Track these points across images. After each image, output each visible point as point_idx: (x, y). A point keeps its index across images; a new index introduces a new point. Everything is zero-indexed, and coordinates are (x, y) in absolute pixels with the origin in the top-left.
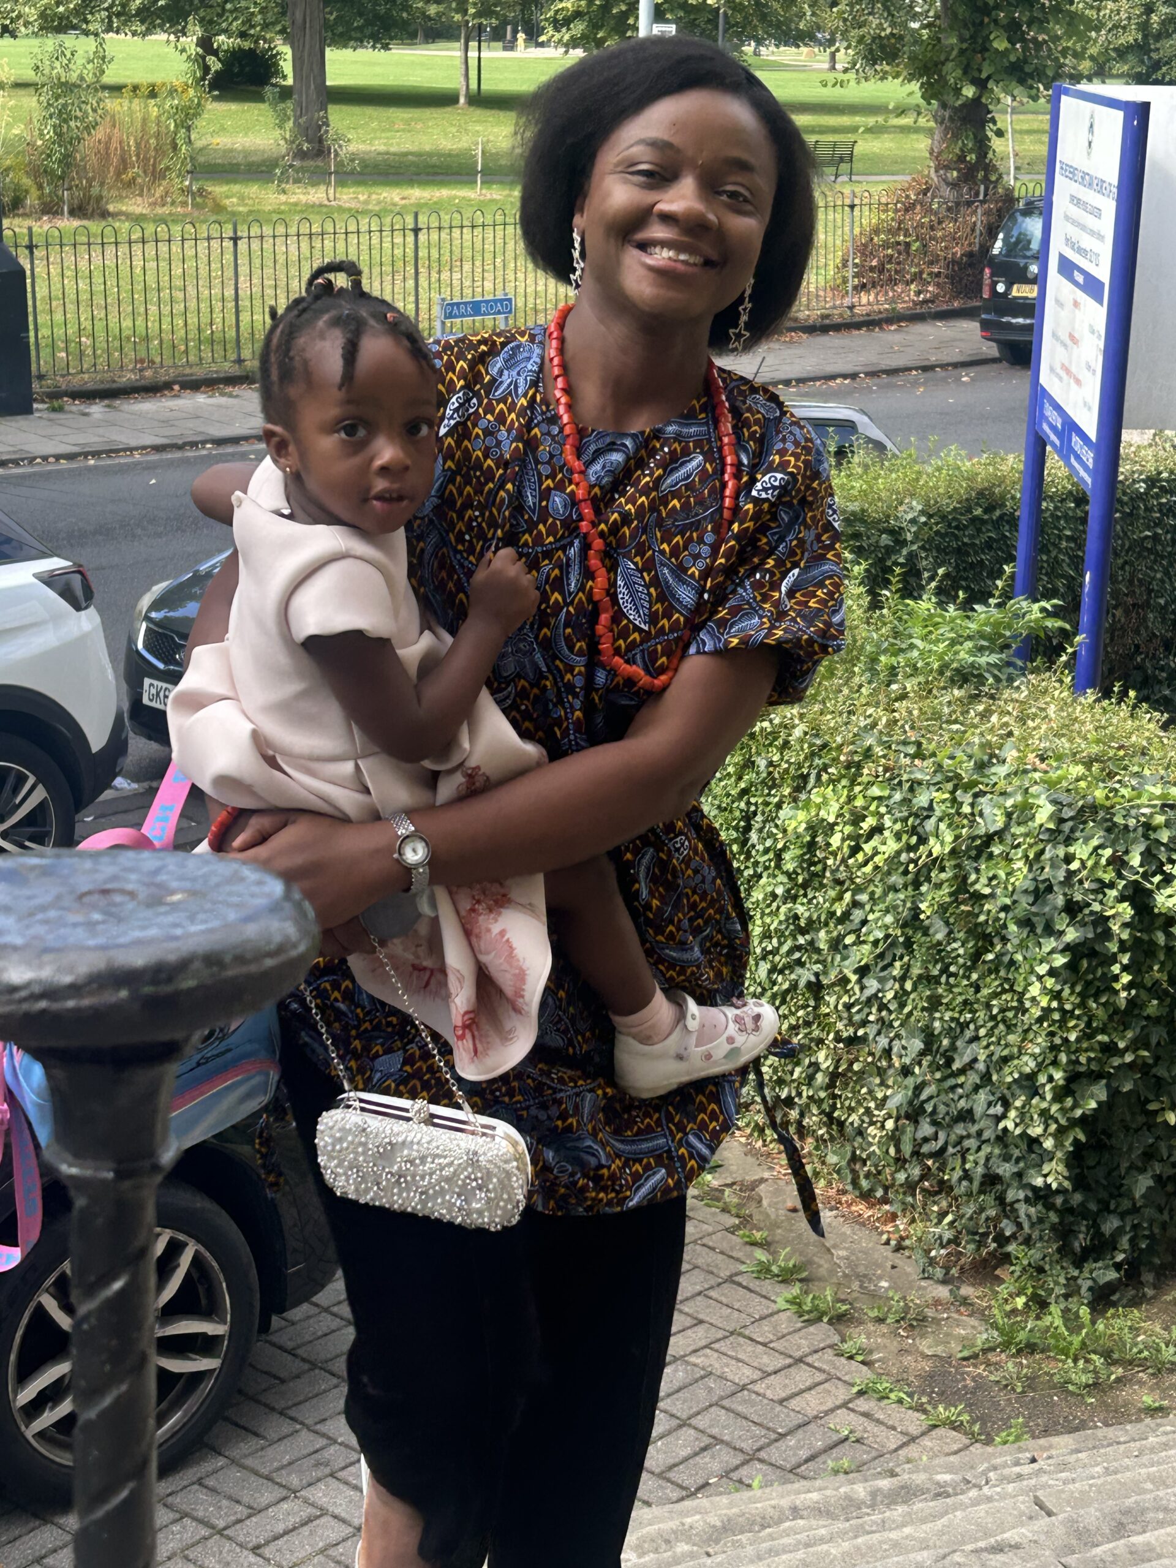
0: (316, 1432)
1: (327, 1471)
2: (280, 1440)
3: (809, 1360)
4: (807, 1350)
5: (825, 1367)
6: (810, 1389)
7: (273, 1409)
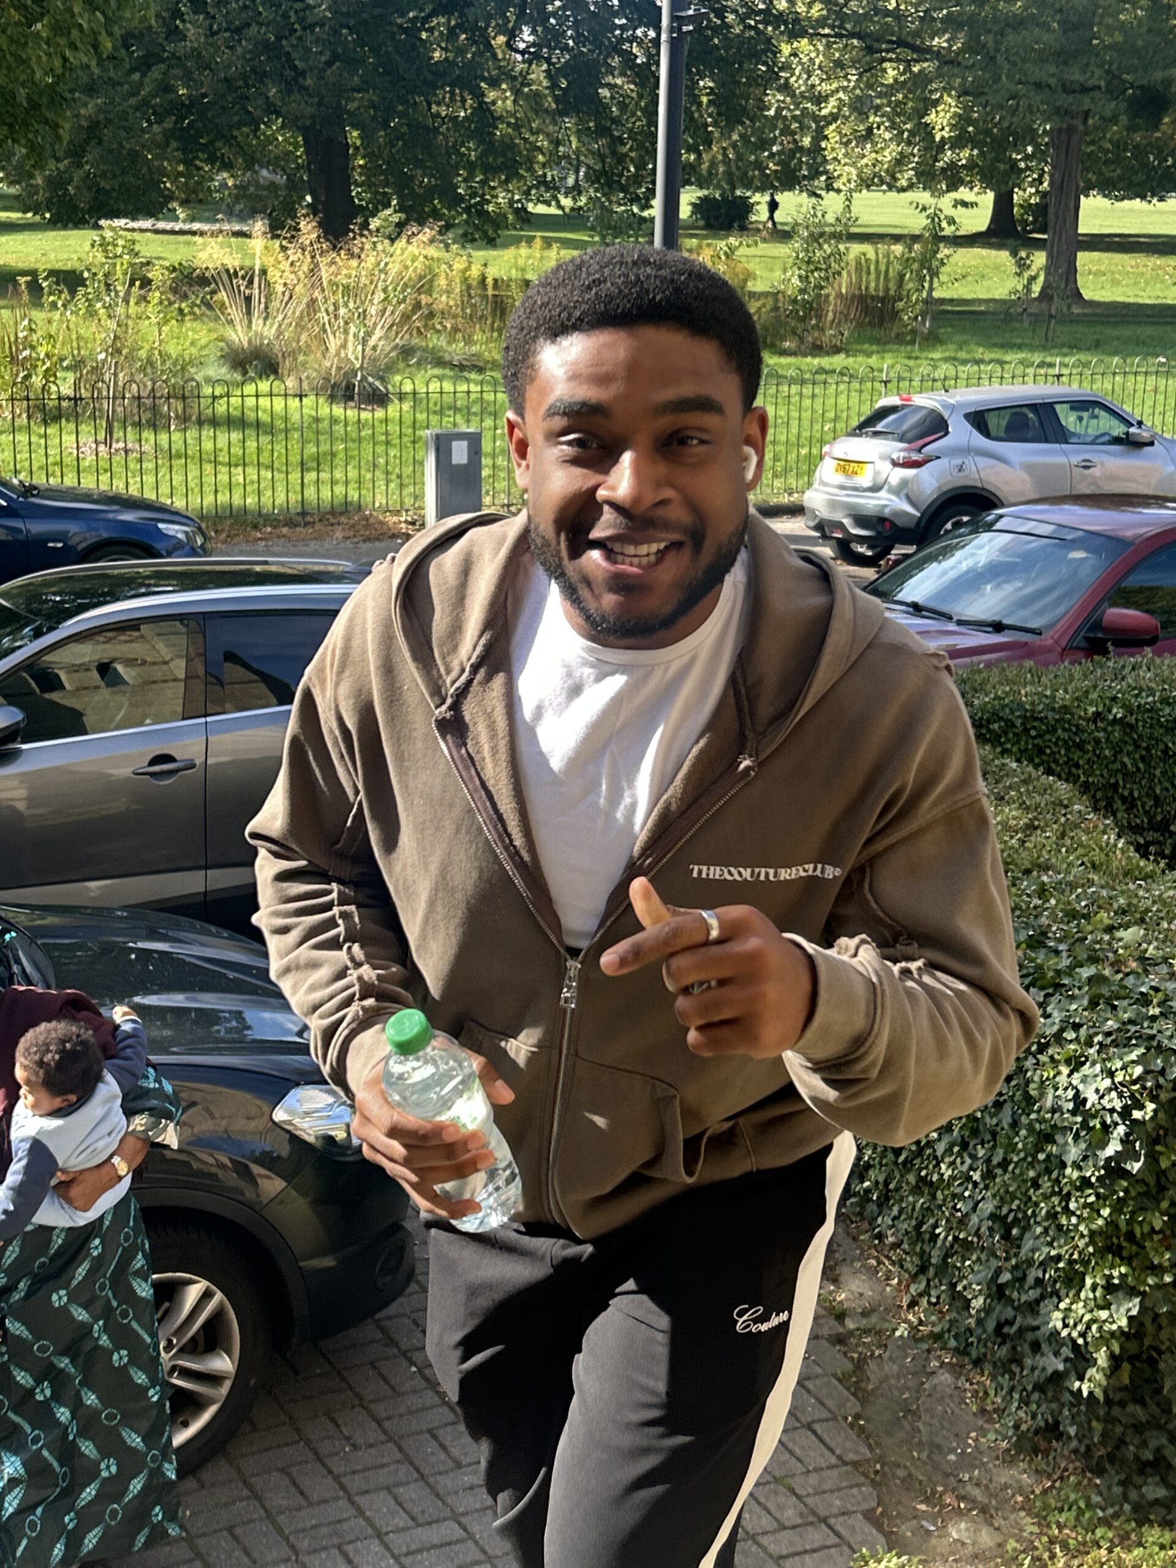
0: (353, 1503)
1: (336, 1541)
2: (319, 1503)
3: (832, 1521)
4: (835, 1511)
5: (843, 1531)
6: (814, 1551)
7: (330, 1472)
